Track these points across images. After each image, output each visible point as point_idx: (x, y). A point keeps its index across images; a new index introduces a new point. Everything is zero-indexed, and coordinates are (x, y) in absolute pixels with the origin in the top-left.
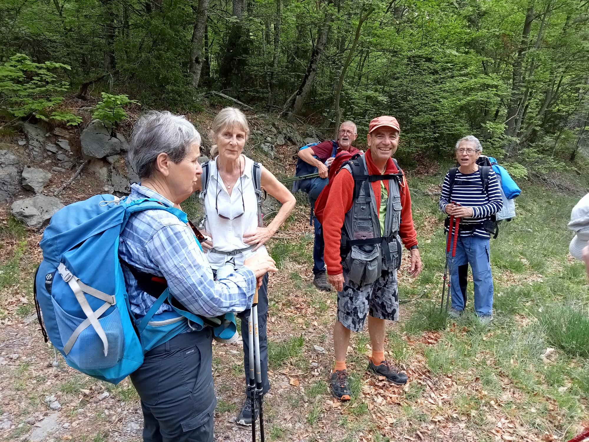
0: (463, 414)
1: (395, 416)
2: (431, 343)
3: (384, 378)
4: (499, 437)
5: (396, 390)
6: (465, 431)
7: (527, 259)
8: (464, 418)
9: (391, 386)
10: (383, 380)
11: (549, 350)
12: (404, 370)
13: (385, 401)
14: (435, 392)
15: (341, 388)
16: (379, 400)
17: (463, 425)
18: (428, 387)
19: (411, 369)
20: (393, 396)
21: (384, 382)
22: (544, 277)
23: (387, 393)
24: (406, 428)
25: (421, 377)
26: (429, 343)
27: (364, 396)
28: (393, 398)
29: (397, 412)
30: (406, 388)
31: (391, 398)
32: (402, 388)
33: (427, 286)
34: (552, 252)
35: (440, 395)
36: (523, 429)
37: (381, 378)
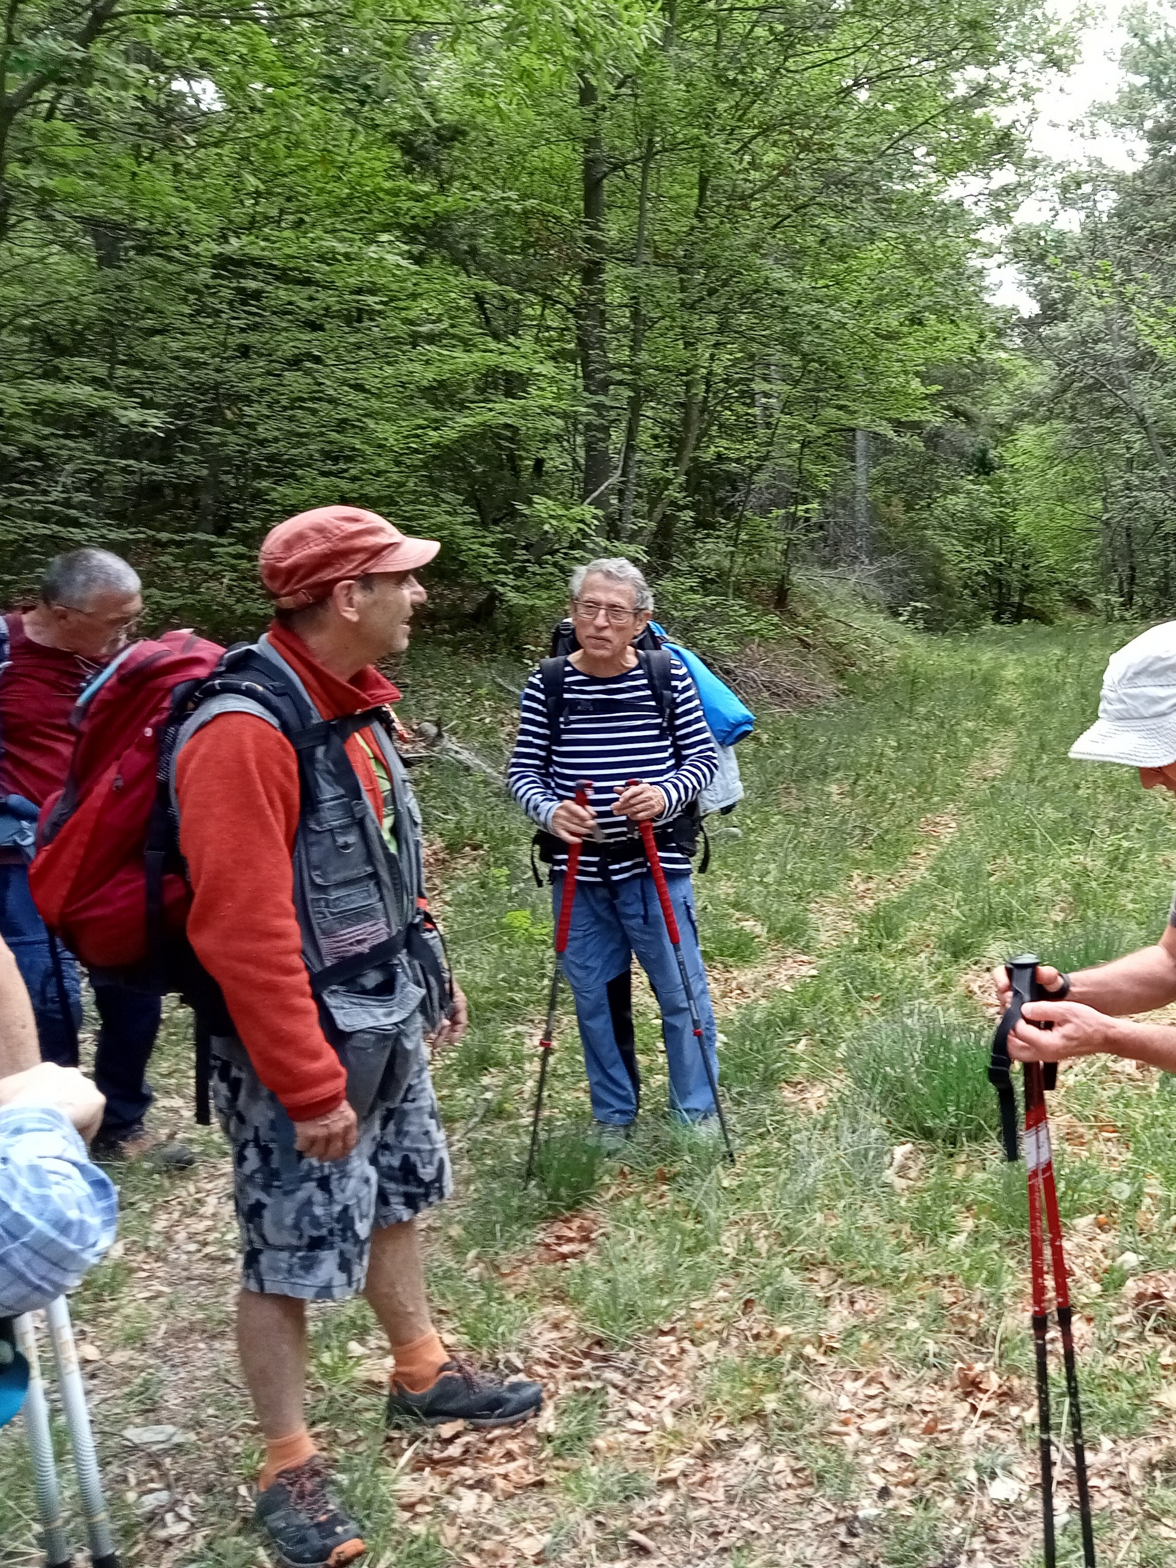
0: (743, 1419)
1: (542, 1524)
2: (574, 1255)
3: (459, 1425)
4: (855, 1436)
5: (513, 1446)
6: (763, 1463)
7: (757, 918)
8: (749, 1429)
9: (491, 1442)
10: (457, 1436)
11: (900, 1151)
12: (517, 1371)
13: (488, 1498)
14: (641, 1398)
15: (318, 1525)
16: (468, 1502)
17: (752, 1451)
18: (611, 1391)
19: (539, 1361)
20: (512, 1466)
21: (465, 1439)
22: (814, 958)
23: (485, 1470)
24: (589, 1542)
25: (580, 1371)
26: (564, 1257)
27: (407, 1515)
28: (513, 1477)
29: (544, 1510)
30: (547, 1421)
31: (505, 1477)
32: (533, 1430)
33: (486, 1080)
34: (813, 884)
35: (658, 1398)
36: (904, 1383)
37: (447, 1430)
